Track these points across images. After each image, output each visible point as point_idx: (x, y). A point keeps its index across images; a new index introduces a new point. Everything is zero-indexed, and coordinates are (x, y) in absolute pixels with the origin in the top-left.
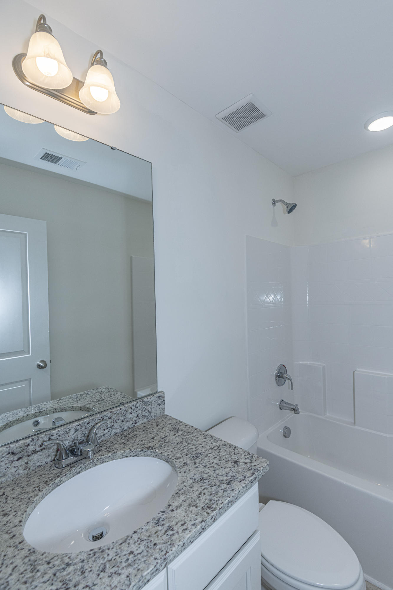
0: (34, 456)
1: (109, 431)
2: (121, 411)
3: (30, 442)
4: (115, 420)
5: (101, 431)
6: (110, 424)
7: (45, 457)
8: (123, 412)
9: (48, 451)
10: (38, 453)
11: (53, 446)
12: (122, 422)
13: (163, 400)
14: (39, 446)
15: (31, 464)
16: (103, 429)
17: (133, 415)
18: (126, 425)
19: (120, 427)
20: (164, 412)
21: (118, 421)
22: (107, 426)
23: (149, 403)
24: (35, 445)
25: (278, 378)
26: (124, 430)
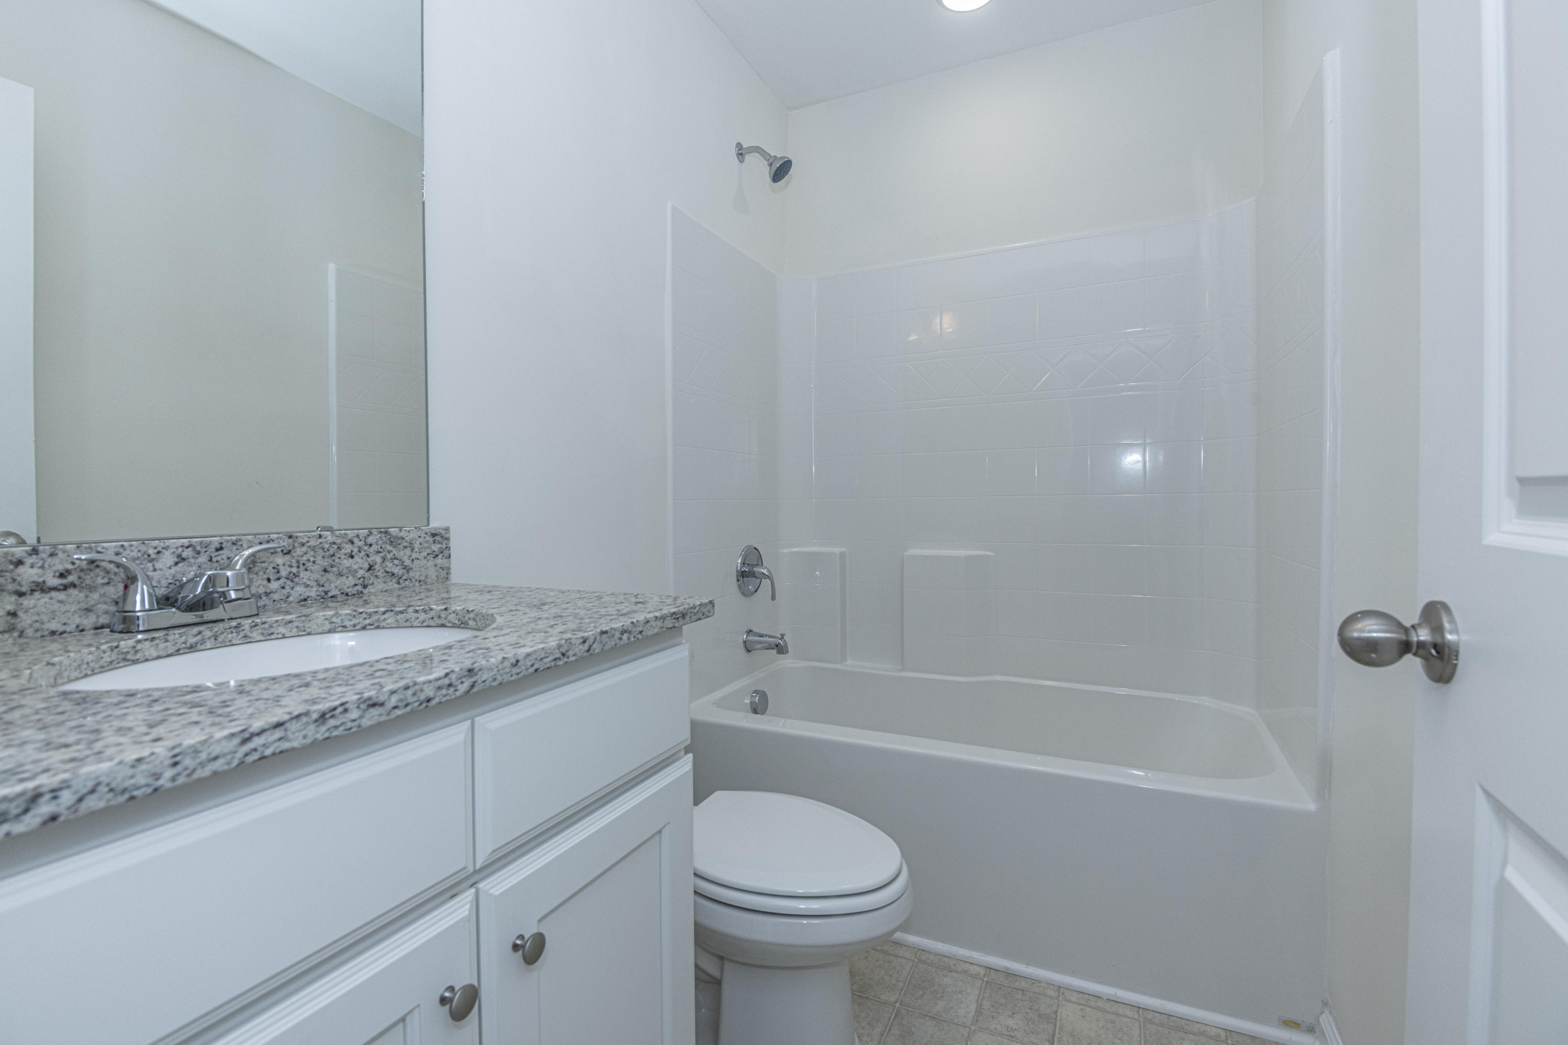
0: (38, 599)
1: (283, 588)
2: (321, 543)
3: (24, 554)
4: (301, 562)
5: (260, 582)
6: (289, 569)
7: (75, 612)
8: (327, 546)
9: (87, 597)
10: (53, 594)
11: (104, 584)
12: (323, 573)
13: (444, 546)
14: (57, 574)
15: (29, 622)
16: (266, 576)
17: (357, 562)
18: (337, 584)
19: (319, 585)
20: (447, 578)
21: (313, 568)
22: (278, 572)
23: (405, 544)
24: (42, 567)
25: (743, 577)
26: (330, 594)
